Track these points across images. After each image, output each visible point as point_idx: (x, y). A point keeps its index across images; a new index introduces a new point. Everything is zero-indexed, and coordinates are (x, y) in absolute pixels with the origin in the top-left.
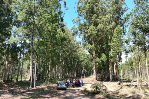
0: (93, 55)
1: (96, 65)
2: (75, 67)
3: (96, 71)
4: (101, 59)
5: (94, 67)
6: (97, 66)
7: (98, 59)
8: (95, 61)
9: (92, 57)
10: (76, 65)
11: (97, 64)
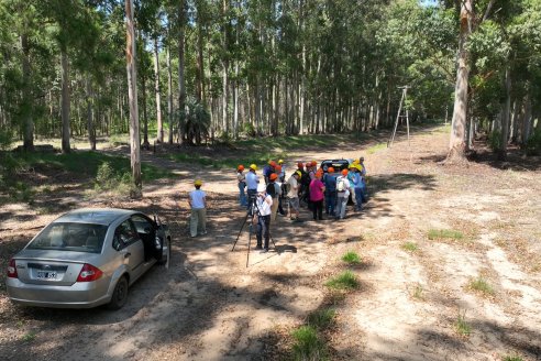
0: (459, 9)
1: (474, 71)
2: (374, 85)
3: (468, 106)
4: (512, 29)
5: (462, 85)
6: (480, 80)
7: (490, 27)
8: (467, 46)
9: (449, 19)
10: (382, 80)
11: (481, 62)
